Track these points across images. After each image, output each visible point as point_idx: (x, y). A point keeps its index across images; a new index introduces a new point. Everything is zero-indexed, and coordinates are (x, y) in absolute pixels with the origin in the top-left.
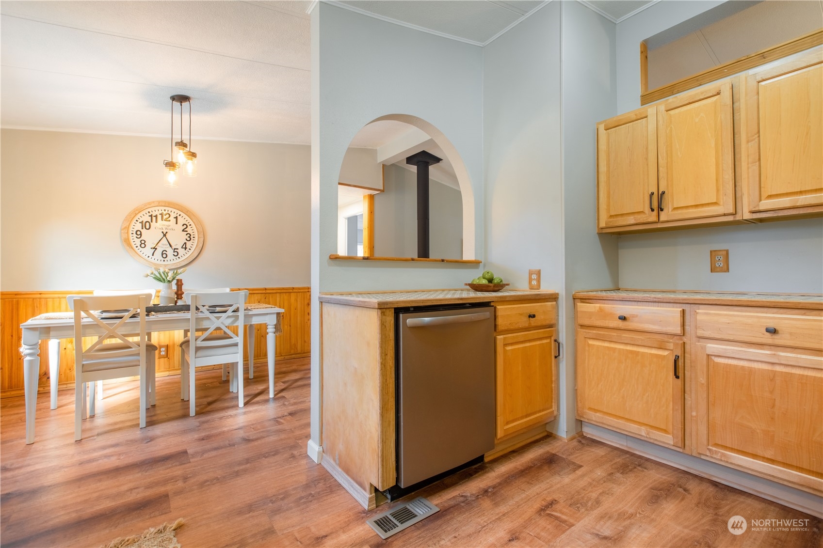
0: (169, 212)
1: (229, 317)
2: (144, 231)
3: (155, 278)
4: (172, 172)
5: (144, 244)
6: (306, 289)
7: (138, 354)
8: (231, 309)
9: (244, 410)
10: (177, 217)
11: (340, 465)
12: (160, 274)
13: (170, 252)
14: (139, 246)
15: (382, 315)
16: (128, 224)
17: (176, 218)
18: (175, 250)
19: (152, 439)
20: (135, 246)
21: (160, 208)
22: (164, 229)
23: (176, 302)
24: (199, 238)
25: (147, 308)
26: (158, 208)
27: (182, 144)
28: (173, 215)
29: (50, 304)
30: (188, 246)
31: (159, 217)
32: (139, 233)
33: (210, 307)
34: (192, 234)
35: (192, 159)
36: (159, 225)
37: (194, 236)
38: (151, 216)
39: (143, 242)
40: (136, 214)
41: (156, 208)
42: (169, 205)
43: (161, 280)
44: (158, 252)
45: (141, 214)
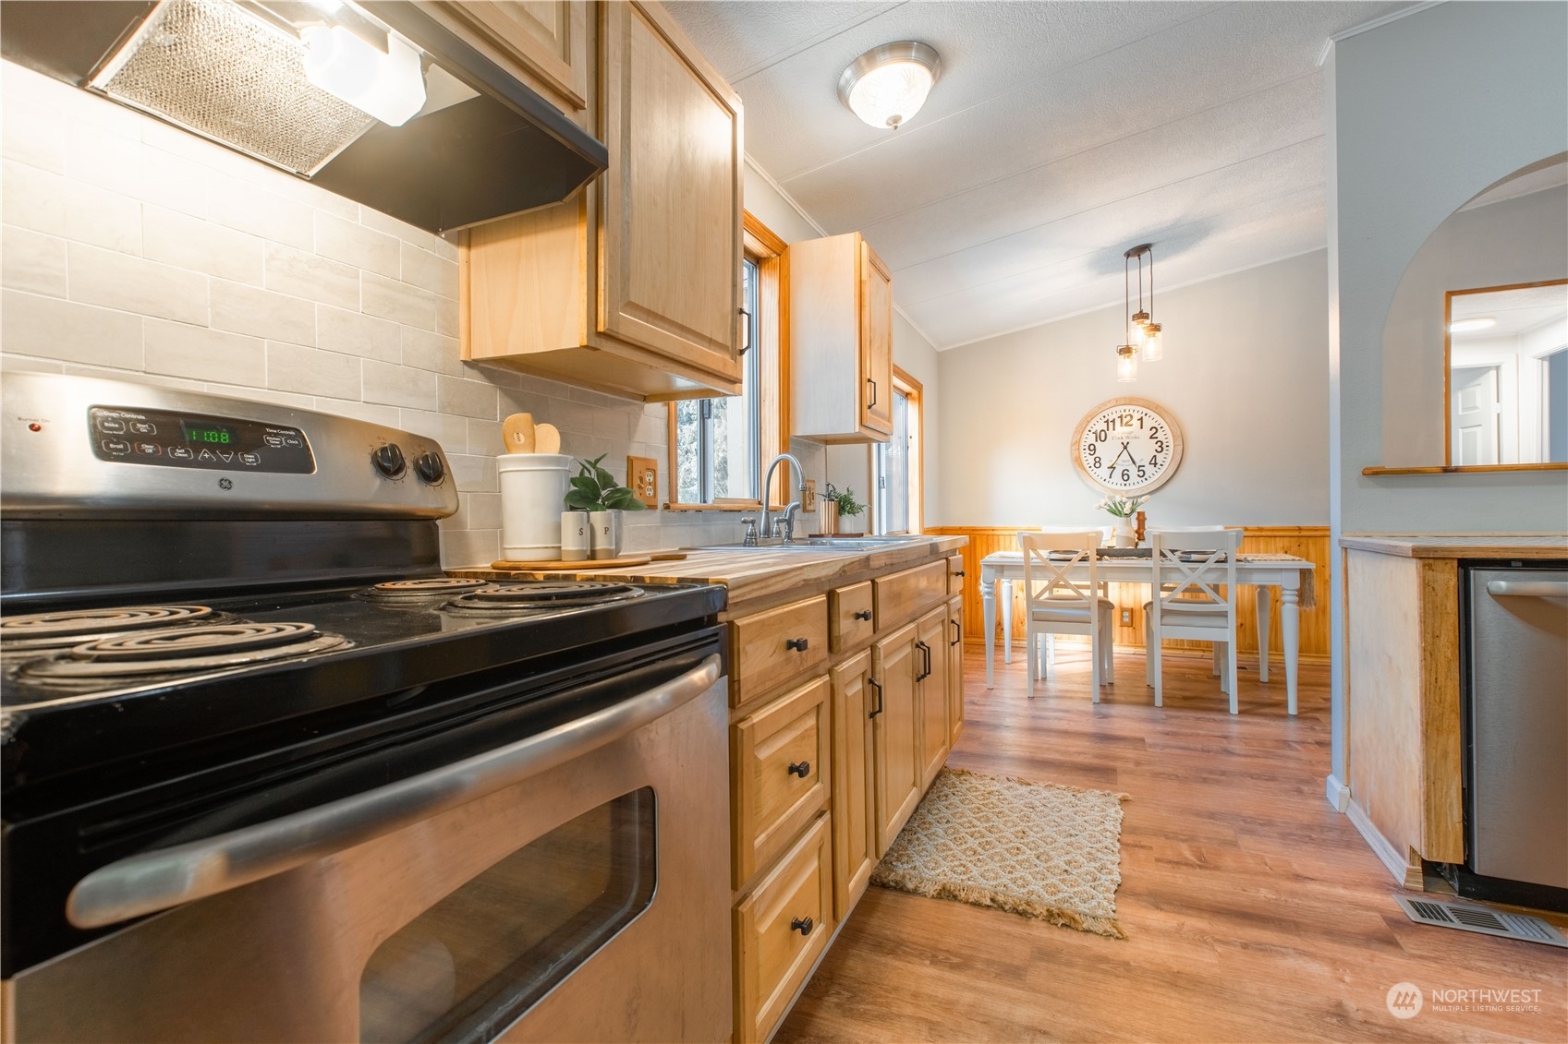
0: (1131, 412)
1: (1209, 570)
2: (1098, 444)
3: (1108, 510)
4: (1127, 360)
5: (1099, 462)
7: (1089, 608)
8: (1213, 558)
9: (1237, 719)
10: (1142, 417)
11: (1372, 817)
12: (1115, 504)
13: (1133, 471)
14: (1093, 466)
15: (1424, 569)
16: (1079, 437)
17: (1141, 419)
18: (1141, 468)
19: (1105, 716)
20: (1087, 467)
21: (1118, 408)
22: (1125, 438)
23: (1137, 544)
24: (1175, 446)
25: (1097, 550)
26: (1115, 409)
27: (1142, 316)
28: (1137, 416)
29: (1002, 543)
30: (1159, 461)
31: (1118, 422)
32: (1092, 448)
33: (1183, 553)
34: (1164, 441)
35: (1154, 335)
36: (1118, 433)
37: (1167, 444)
38: (1107, 422)
39: (1097, 460)
40: (1089, 422)
41: (1114, 410)
42: (1131, 401)
43: (1117, 512)
44: (1118, 473)
45: (1094, 421)
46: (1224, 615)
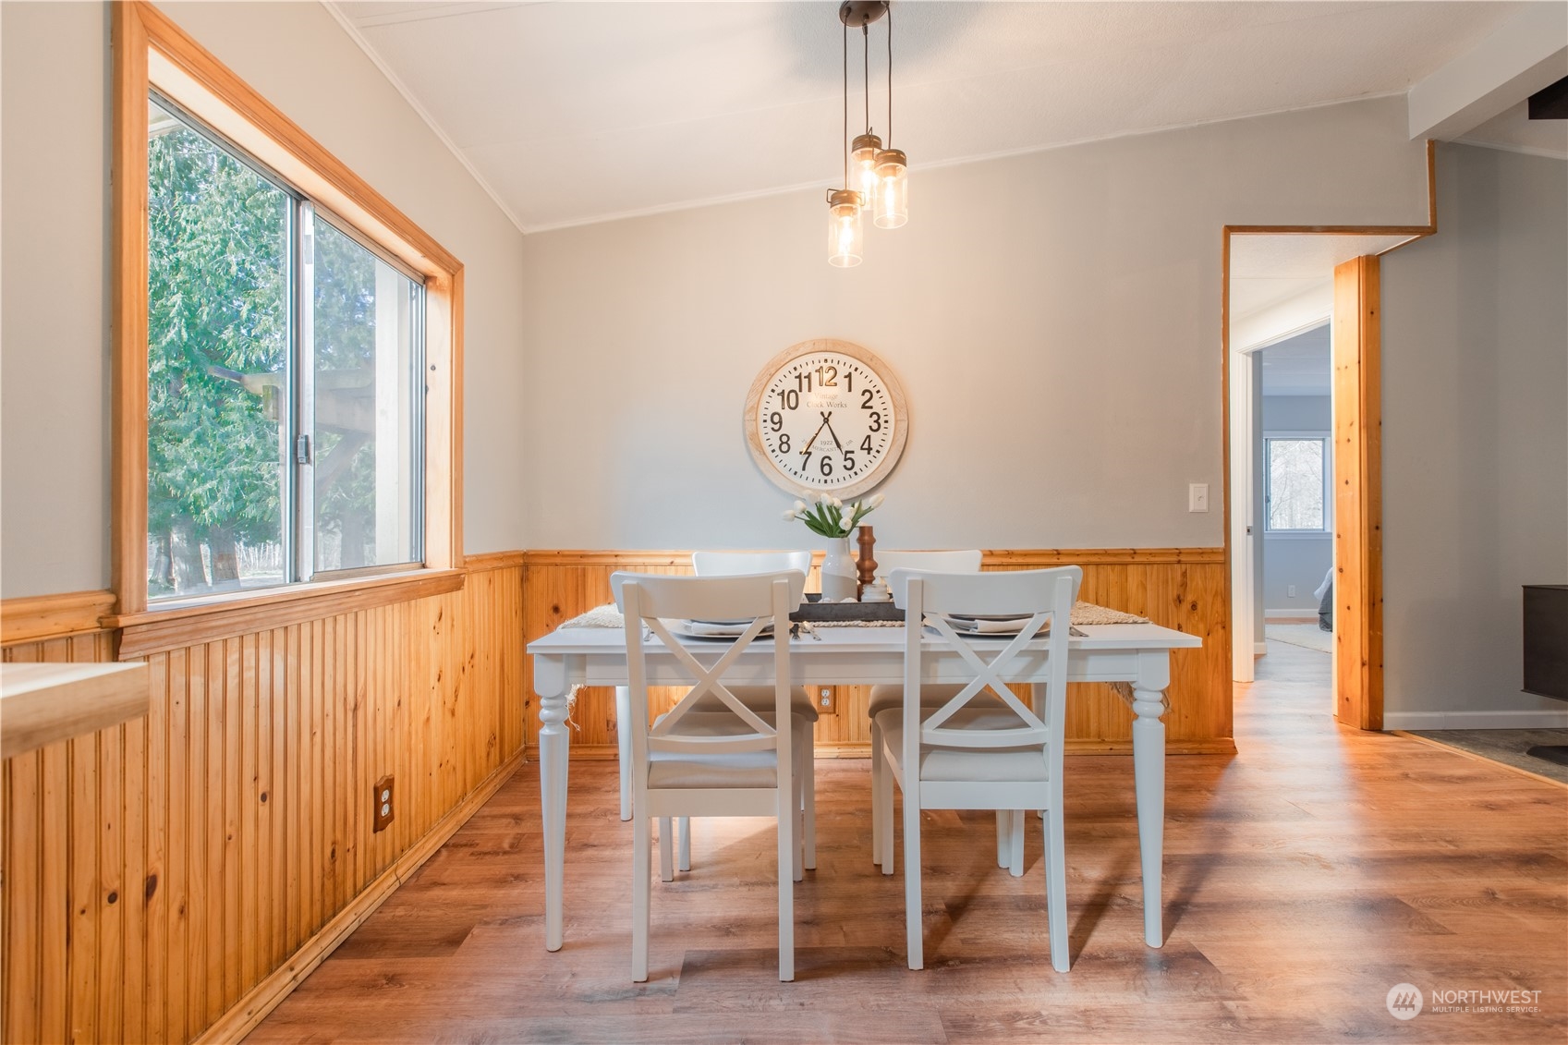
0: (835, 365)
1: (1018, 654)
2: (786, 414)
3: (807, 522)
4: (846, 219)
5: (786, 443)
6: (1172, 554)
7: (773, 753)
8: (1030, 626)
10: (850, 373)
12: (820, 510)
13: (838, 461)
14: (777, 450)
16: (756, 399)
17: (849, 376)
18: (849, 456)
20: (768, 450)
21: (816, 357)
22: (825, 405)
23: (860, 593)
24: (896, 421)
25: (792, 608)
26: (813, 357)
27: (868, 141)
28: (843, 371)
30: (874, 446)
31: (815, 378)
32: (776, 419)
33: (959, 618)
34: (882, 414)
35: (894, 170)
36: (815, 399)
37: (886, 418)
38: (799, 377)
39: (785, 439)
40: (772, 376)
41: (809, 358)
42: (835, 346)
43: (826, 528)
44: (814, 462)
45: (779, 375)
46: (1038, 748)
